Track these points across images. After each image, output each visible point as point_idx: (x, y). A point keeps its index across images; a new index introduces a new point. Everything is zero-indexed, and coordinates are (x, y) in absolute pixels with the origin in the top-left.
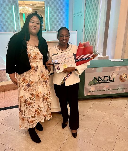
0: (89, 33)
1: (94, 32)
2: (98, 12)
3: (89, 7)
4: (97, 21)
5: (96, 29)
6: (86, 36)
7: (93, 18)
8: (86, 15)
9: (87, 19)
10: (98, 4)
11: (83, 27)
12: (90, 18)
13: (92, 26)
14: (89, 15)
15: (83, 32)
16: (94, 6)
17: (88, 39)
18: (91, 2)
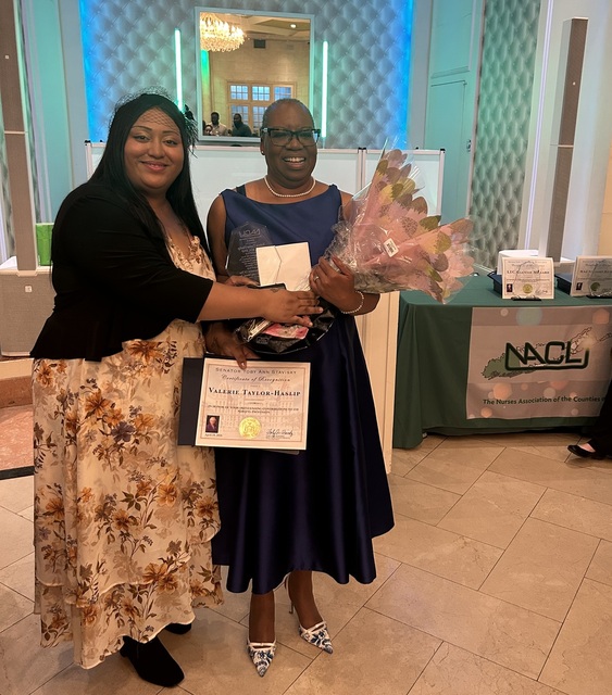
1: (514, 157)
2: (532, 79)
3: (499, 53)
4: (529, 113)
5: (526, 145)
6: (484, 171)
7: (513, 98)
8: (486, 86)
9: (489, 101)
10: (535, 45)
11: (470, 134)
12: (501, 99)
13: (510, 130)
14: (497, 84)
15: (471, 154)
16: (517, 51)
17: (488, 185)
18: (506, 36)
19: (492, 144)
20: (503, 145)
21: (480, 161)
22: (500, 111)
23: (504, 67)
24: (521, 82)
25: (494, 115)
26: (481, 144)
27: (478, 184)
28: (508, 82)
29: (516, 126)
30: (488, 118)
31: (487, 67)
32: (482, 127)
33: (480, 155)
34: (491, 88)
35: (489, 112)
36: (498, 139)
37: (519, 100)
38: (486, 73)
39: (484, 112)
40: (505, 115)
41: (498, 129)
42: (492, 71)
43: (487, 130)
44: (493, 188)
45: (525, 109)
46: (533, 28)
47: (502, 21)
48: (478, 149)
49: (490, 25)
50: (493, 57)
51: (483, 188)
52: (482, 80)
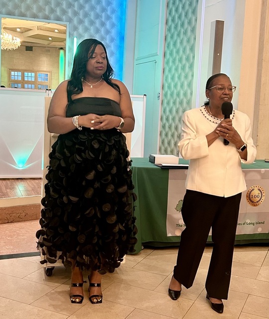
1: (185, 101)
2: (194, 57)
3: (175, 44)
4: (193, 76)
5: (191, 94)
6: (168, 109)
7: (183, 68)
8: (168, 63)
9: (170, 71)
10: (195, 39)
11: (159, 90)
12: (176, 69)
13: (182, 86)
14: (174, 62)
15: (160, 101)
16: (185, 43)
17: (171, 117)
18: (179, 35)
19: (172, 95)
20: (178, 95)
21: (165, 105)
22: (176, 75)
23: (178, 52)
24: (188, 59)
25: (173, 78)
26: (166, 95)
27: (164, 118)
28: (180, 60)
29: (186, 83)
30: (170, 80)
31: (168, 53)
32: (166, 85)
33: (165, 101)
34: (171, 64)
35: (170, 77)
36: (175, 91)
37: (187, 69)
38: (168, 56)
39: (167, 77)
40: (179, 78)
41: (175, 86)
42: (171, 54)
43: (169, 87)
44: (173, 119)
45: (190, 74)
46: (193, 30)
47: (176, 27)
48: (164, 98)
49: (169, 30)
50: (171, 46)
51: (167, 119)
52: (165, 60)
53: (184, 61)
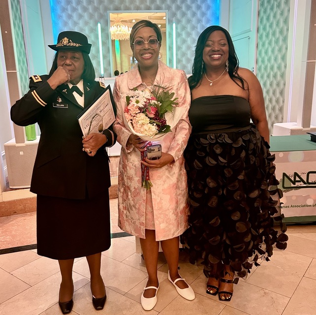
0: (268, 76)
1: (279, 74)
2: (288, 30)
3: (268, 19)
4: (287, 48)
5: (285, 67)
7: (277, 42)
8: (261, 37)
10: (289, 11)
11: (253, 64)
13: (276, 59)
16: (278, 16)
18: (272, 9)
19: (266, 69)
24: (281, 32)
25: (266, 52)
26: (260, 69)
28: (274, 34)
29: (279, 57)
30: (263, 54)
31: (261, 28)
32: (260, 60)
34: (264, 38)
35: (263, 51)
36: (269, 65)
37: (281, 42)
38: (261, 31)
39: (260, 52)
41: (269, 60)
42: (264, 29)
43: (263, 61)
45: (284, 47)
46: (287, 2)
49: (262, 4)
50: (265, 21)
52: (259, 35)
53: (277, 35)
